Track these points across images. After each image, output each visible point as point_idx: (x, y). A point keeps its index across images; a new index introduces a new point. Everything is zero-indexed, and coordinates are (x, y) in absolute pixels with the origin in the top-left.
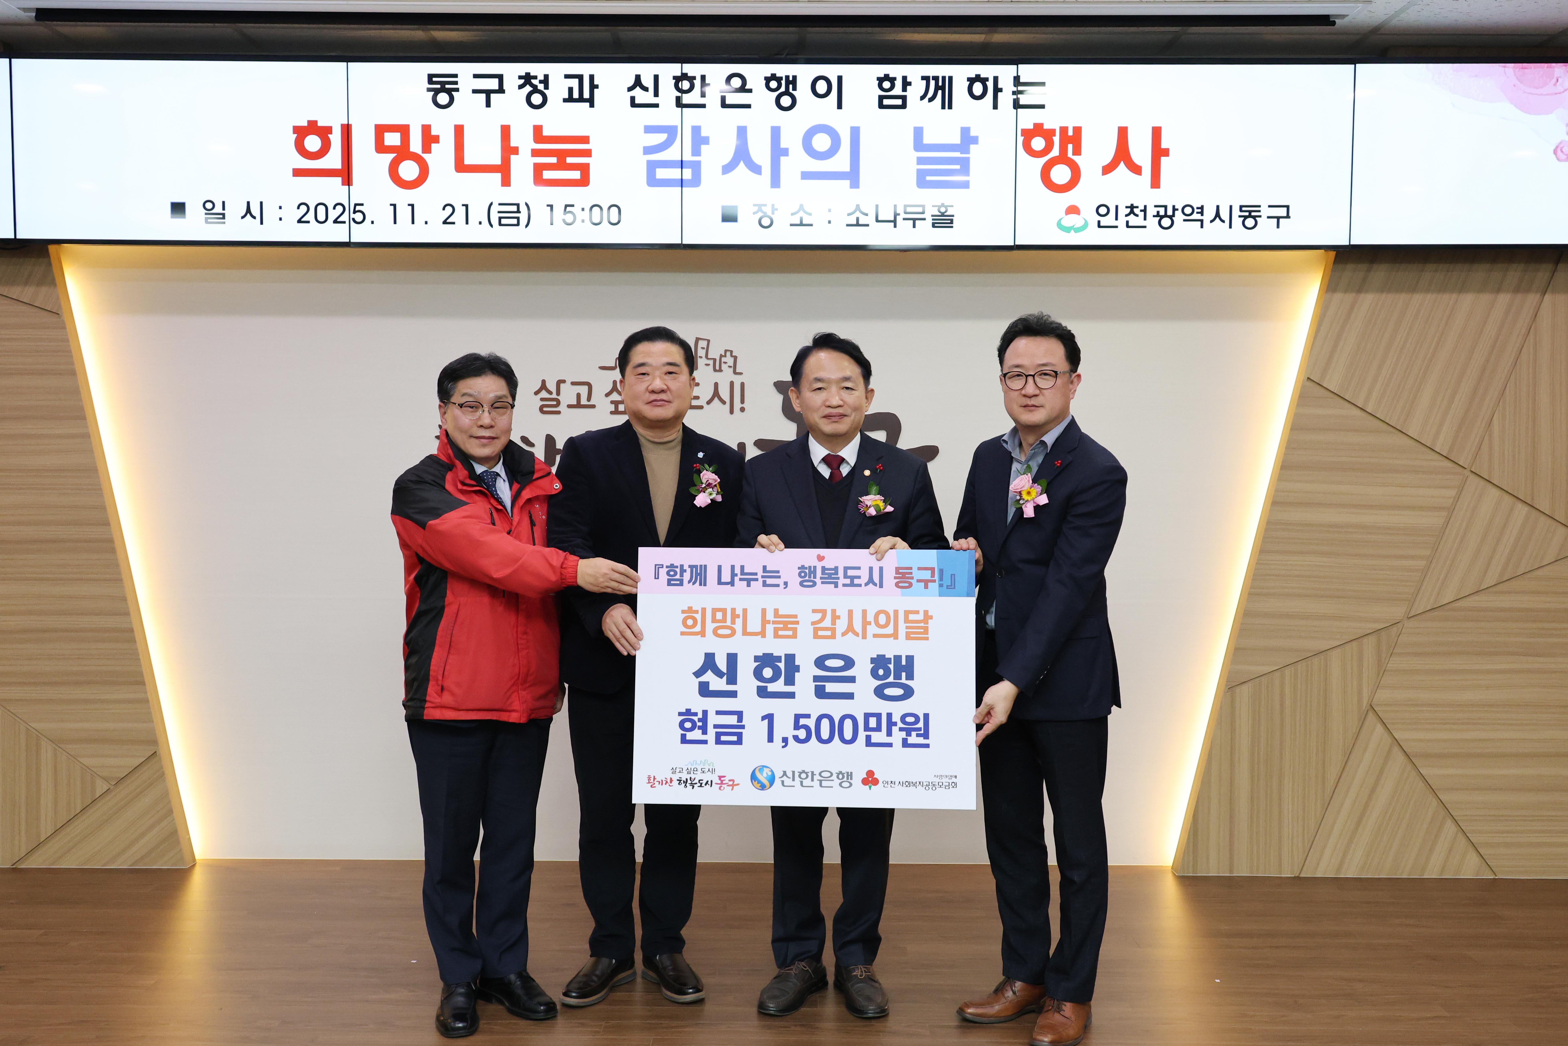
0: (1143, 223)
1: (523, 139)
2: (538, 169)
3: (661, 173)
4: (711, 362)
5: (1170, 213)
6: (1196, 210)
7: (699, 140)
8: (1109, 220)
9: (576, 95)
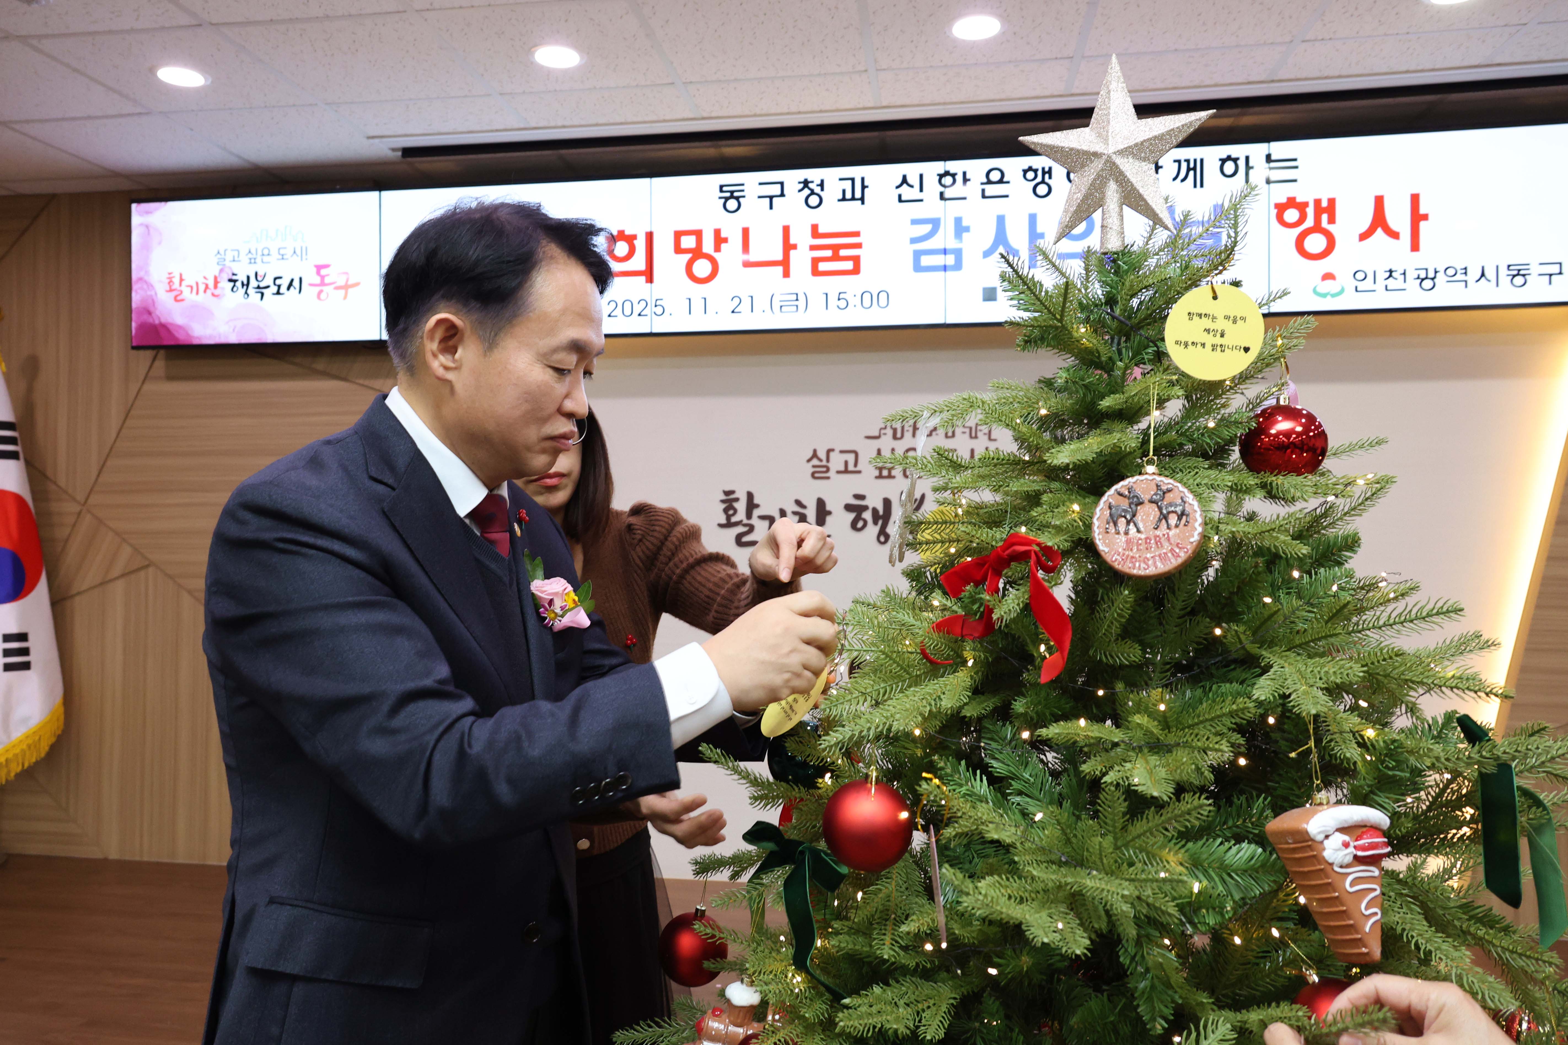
0: (1403, 286)
1: (801, 237)
2: (815, 261)
3: (926, 261)
4: (967, 430)
5: (1431, 275)
6: (1459, 272)
7: (960, 229)
8: (1368, 284)
9: (849, 195)
